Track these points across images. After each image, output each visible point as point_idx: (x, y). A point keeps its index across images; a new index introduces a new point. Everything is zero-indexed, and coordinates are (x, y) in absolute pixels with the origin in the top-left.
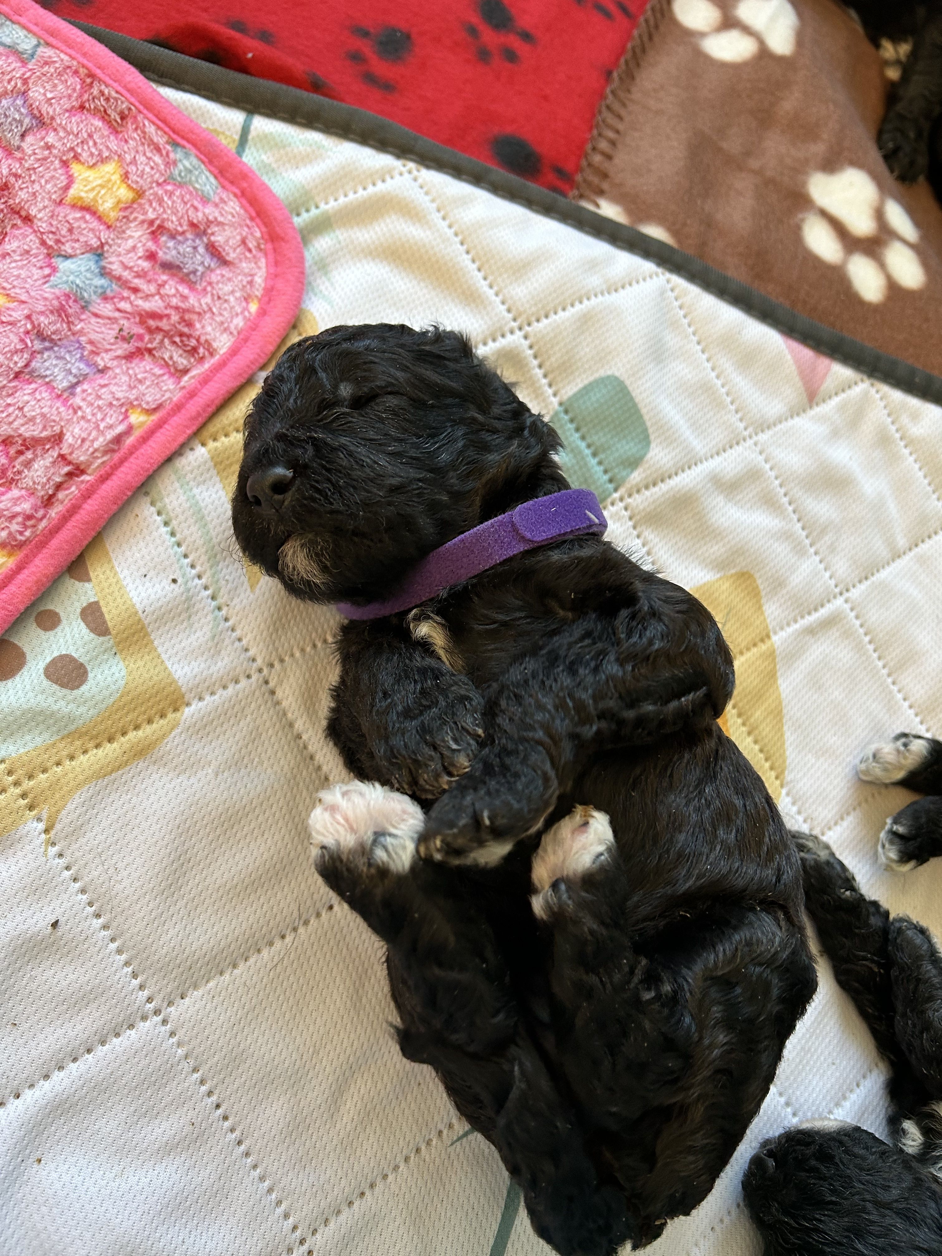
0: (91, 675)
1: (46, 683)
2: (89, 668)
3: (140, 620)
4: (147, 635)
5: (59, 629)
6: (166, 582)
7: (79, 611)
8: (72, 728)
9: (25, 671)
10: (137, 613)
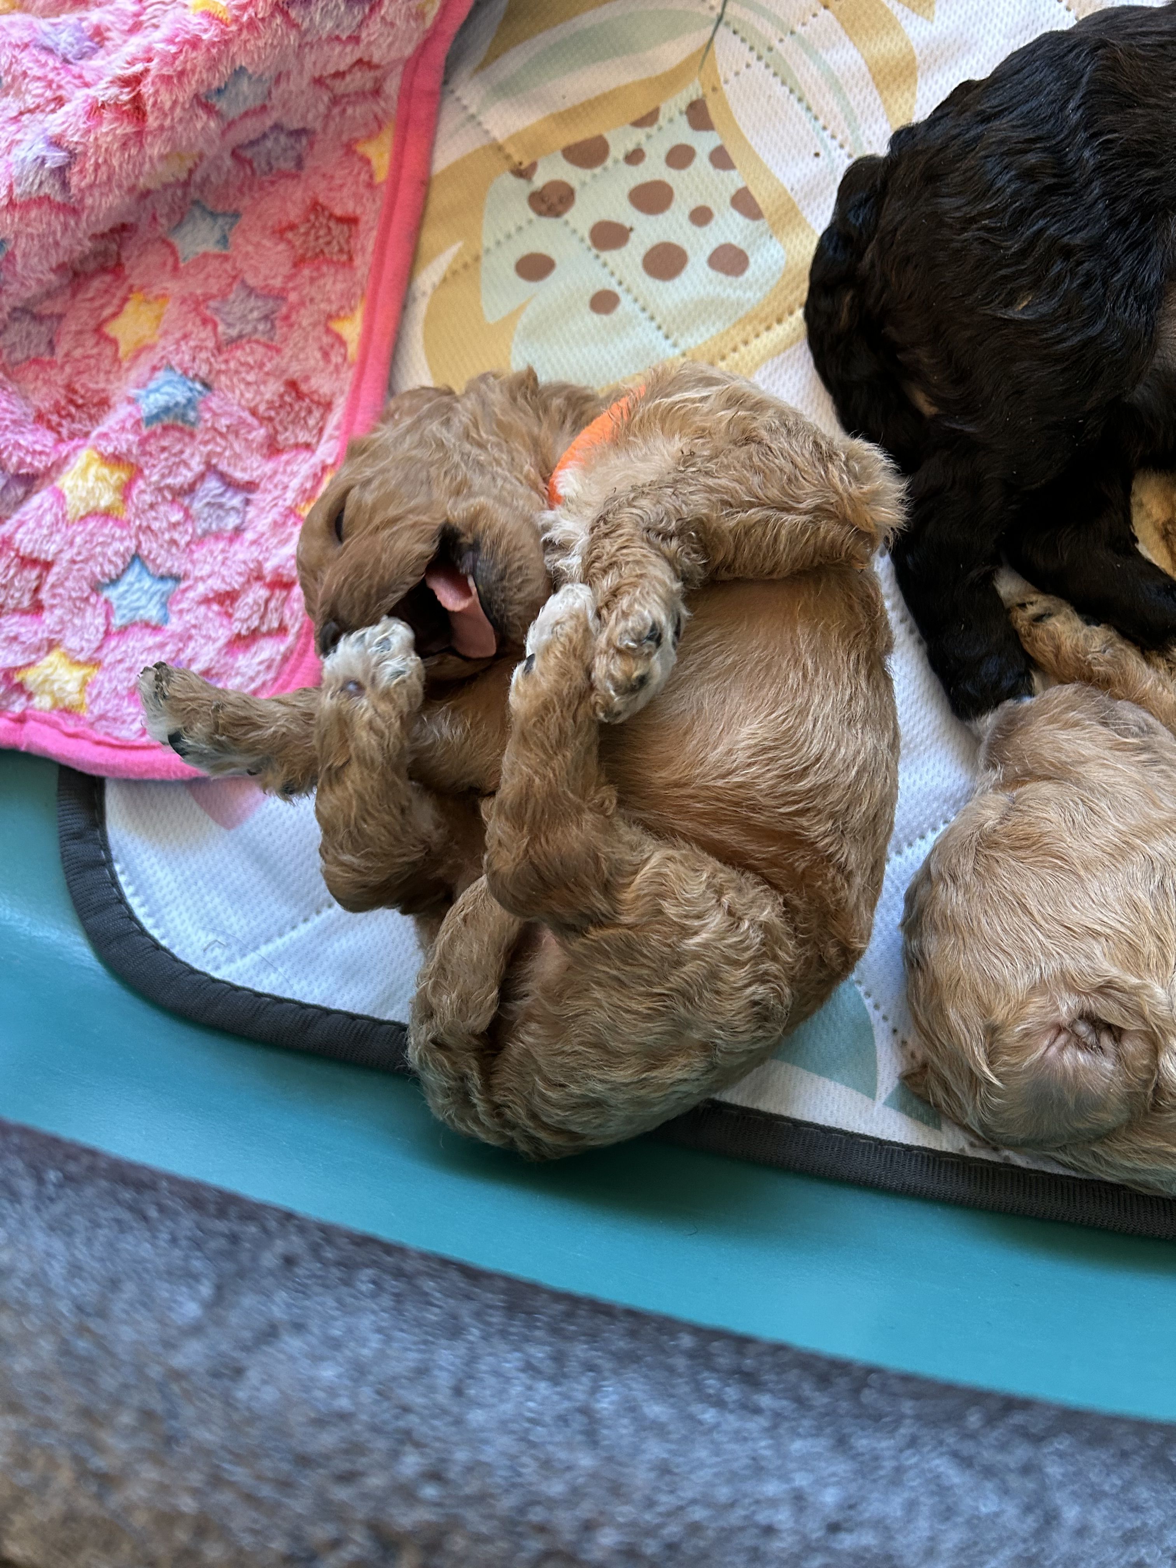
0: (751, 260)
1: (712, 274)
2: (749, 254)
3: (789, 199)
4: (797, 213)
5: (713, 223)
6: (810, 158)
7: (728, 201)
8: (741, 313)
9: (689, 267)
10: (785, 191)
